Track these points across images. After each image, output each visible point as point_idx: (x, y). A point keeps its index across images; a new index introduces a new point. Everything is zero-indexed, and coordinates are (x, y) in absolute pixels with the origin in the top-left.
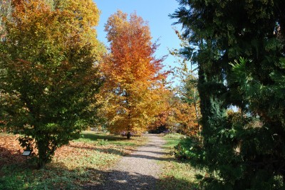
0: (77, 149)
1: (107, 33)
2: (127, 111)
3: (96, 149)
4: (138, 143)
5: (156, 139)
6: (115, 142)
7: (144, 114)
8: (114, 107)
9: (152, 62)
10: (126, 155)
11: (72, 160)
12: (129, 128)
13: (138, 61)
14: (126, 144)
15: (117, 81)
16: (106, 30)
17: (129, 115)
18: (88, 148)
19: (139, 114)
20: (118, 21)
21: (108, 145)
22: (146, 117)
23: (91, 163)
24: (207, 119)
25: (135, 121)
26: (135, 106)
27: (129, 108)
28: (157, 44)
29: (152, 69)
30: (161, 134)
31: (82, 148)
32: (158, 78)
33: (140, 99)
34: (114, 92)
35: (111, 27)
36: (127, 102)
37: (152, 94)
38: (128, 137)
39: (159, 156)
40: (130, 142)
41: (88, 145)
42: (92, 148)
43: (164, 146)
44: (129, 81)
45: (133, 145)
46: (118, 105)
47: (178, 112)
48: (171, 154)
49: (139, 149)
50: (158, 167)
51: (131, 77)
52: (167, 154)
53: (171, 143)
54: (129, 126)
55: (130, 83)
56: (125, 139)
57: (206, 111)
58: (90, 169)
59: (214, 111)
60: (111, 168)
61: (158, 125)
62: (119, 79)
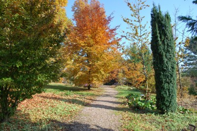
0: (46, 100)
1: (73, 12)
2: (88, 68)
3: (62, 99)
4: (96, 93)
5: (110, 90)
6: (79, 92)
7: (102, 70)
8: (78, 65)
9: (107, 30)
10: (87, 105)
11: (38, 111)
12: (90, 81)
13: (97, 29)
14: (87, 94)
15: (80, 44)
16: (73, 10)
17: (90, 72)
18: (55, 98)
19: (97, 71)
20: (82, 4)
21: (72, 95)
22: (103, 73)
23: (55, 113)
24: (160, 74)
25: (95, 76)
26: (94, 65)
27: (90, 66)
28: (112, 17)
29: (108, 36)
30: (113, 86)
31: (50, 98)
32: (112, 43)
33: (98, 59)
34: (78, 54)
35: (76, 8)
36: (88, 62)
37: (107, 55)
38: (89, 88)
39: (115, 106)
40: (90, 92)
41: (56, 95)
42: (59, 99)
43: (117, 96)
44: (89, 45)
45: (93, 95)
46: (81, 64)
47: (126, 70)
48: (124, 103)
49: (98, 98)
50: (117, 118)
51: (92, 41)
52: (121, 103)
53: (122, 93)
54: (89, 80)
55: (91, 47)
56: (86, 90)
57: (159, 67)
58: (53, 121)
59: (167, 67)
60: (73, 120)
61: (110, 79)
62: (82, 43)
